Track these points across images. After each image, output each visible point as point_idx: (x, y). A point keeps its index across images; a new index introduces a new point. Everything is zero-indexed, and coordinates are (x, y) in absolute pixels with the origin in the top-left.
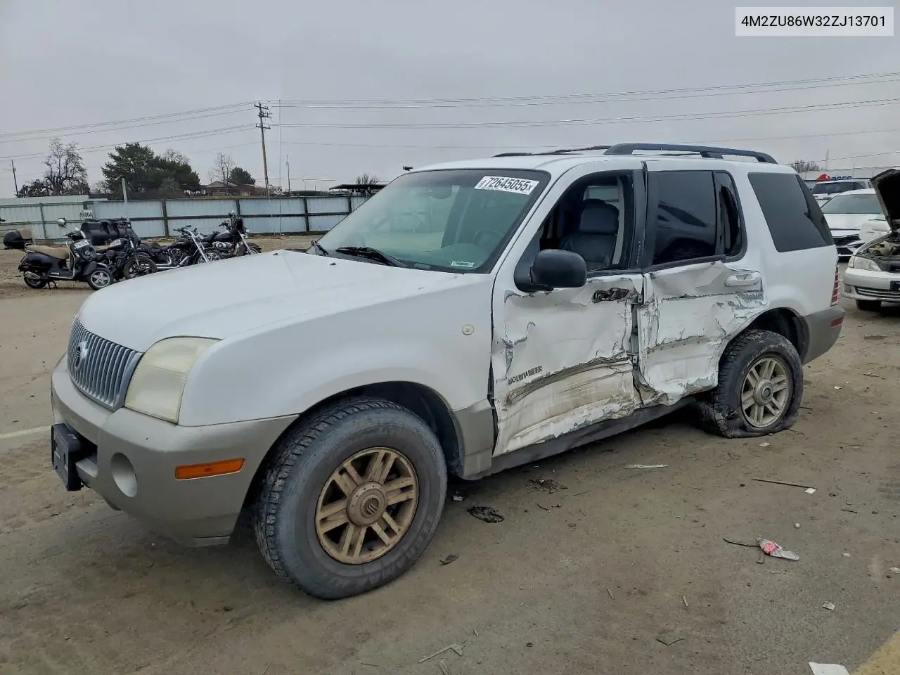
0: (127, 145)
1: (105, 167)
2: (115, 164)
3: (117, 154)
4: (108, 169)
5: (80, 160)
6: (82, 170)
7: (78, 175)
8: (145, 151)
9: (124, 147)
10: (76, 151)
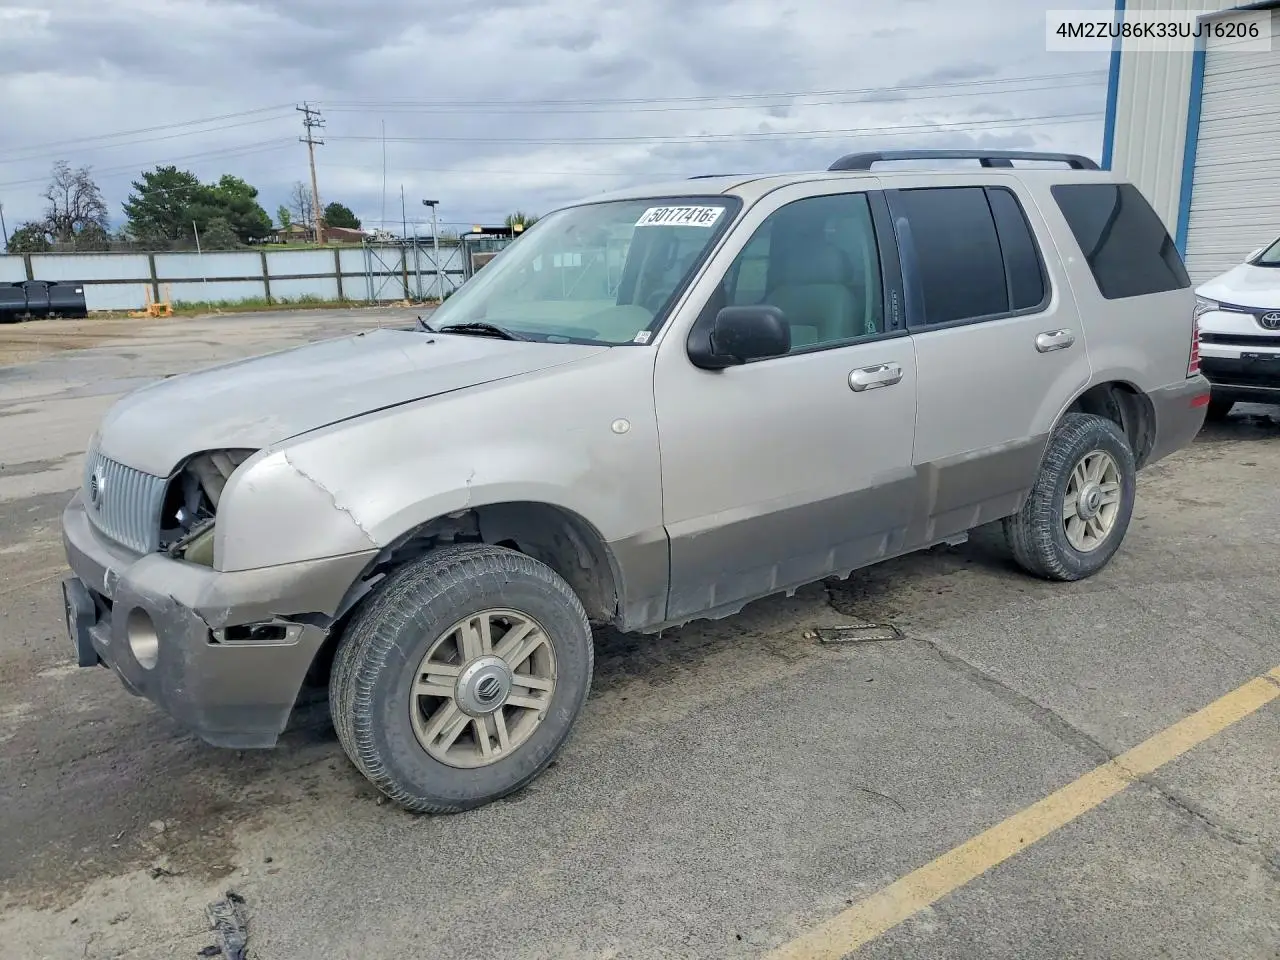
0: (159, 169)
1: (127, 202)
2: (141, 197)
3: (145, 183)
4: (132, 205)
5: (96, 192)
6: (99, 206)
7: (94, 213)
8: (186, 179)
9: (155, 173)
10: (90, 178)
